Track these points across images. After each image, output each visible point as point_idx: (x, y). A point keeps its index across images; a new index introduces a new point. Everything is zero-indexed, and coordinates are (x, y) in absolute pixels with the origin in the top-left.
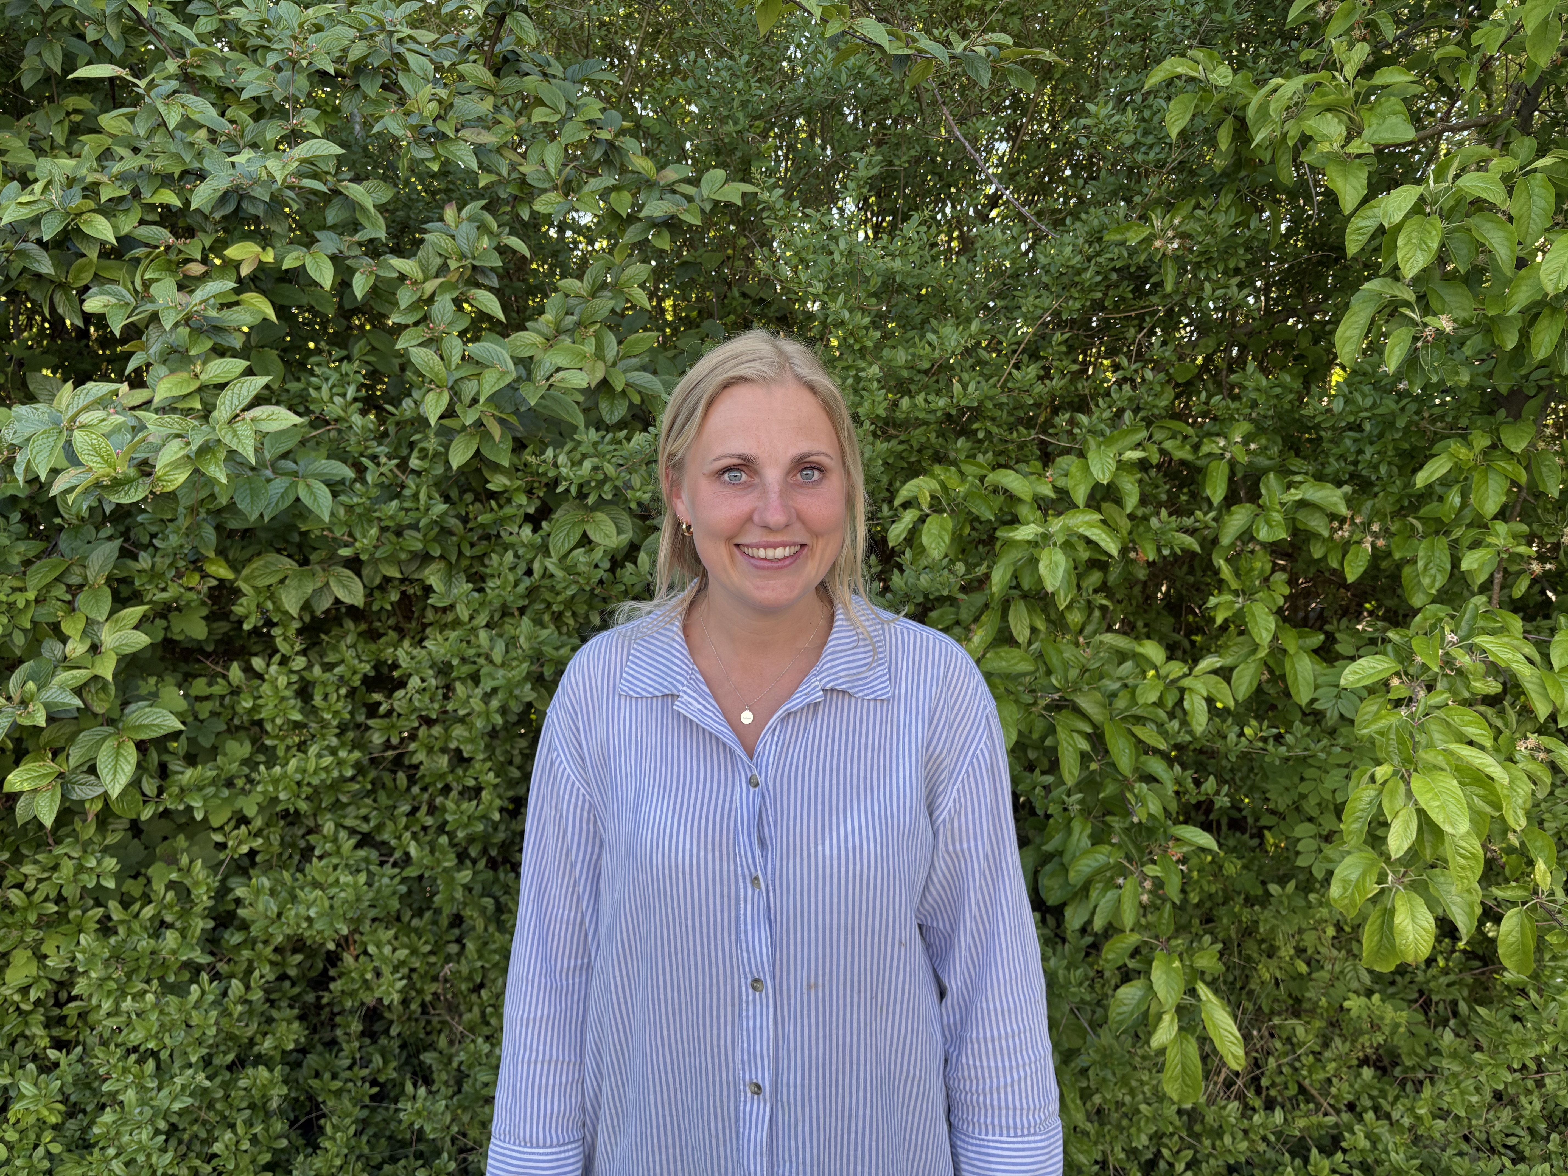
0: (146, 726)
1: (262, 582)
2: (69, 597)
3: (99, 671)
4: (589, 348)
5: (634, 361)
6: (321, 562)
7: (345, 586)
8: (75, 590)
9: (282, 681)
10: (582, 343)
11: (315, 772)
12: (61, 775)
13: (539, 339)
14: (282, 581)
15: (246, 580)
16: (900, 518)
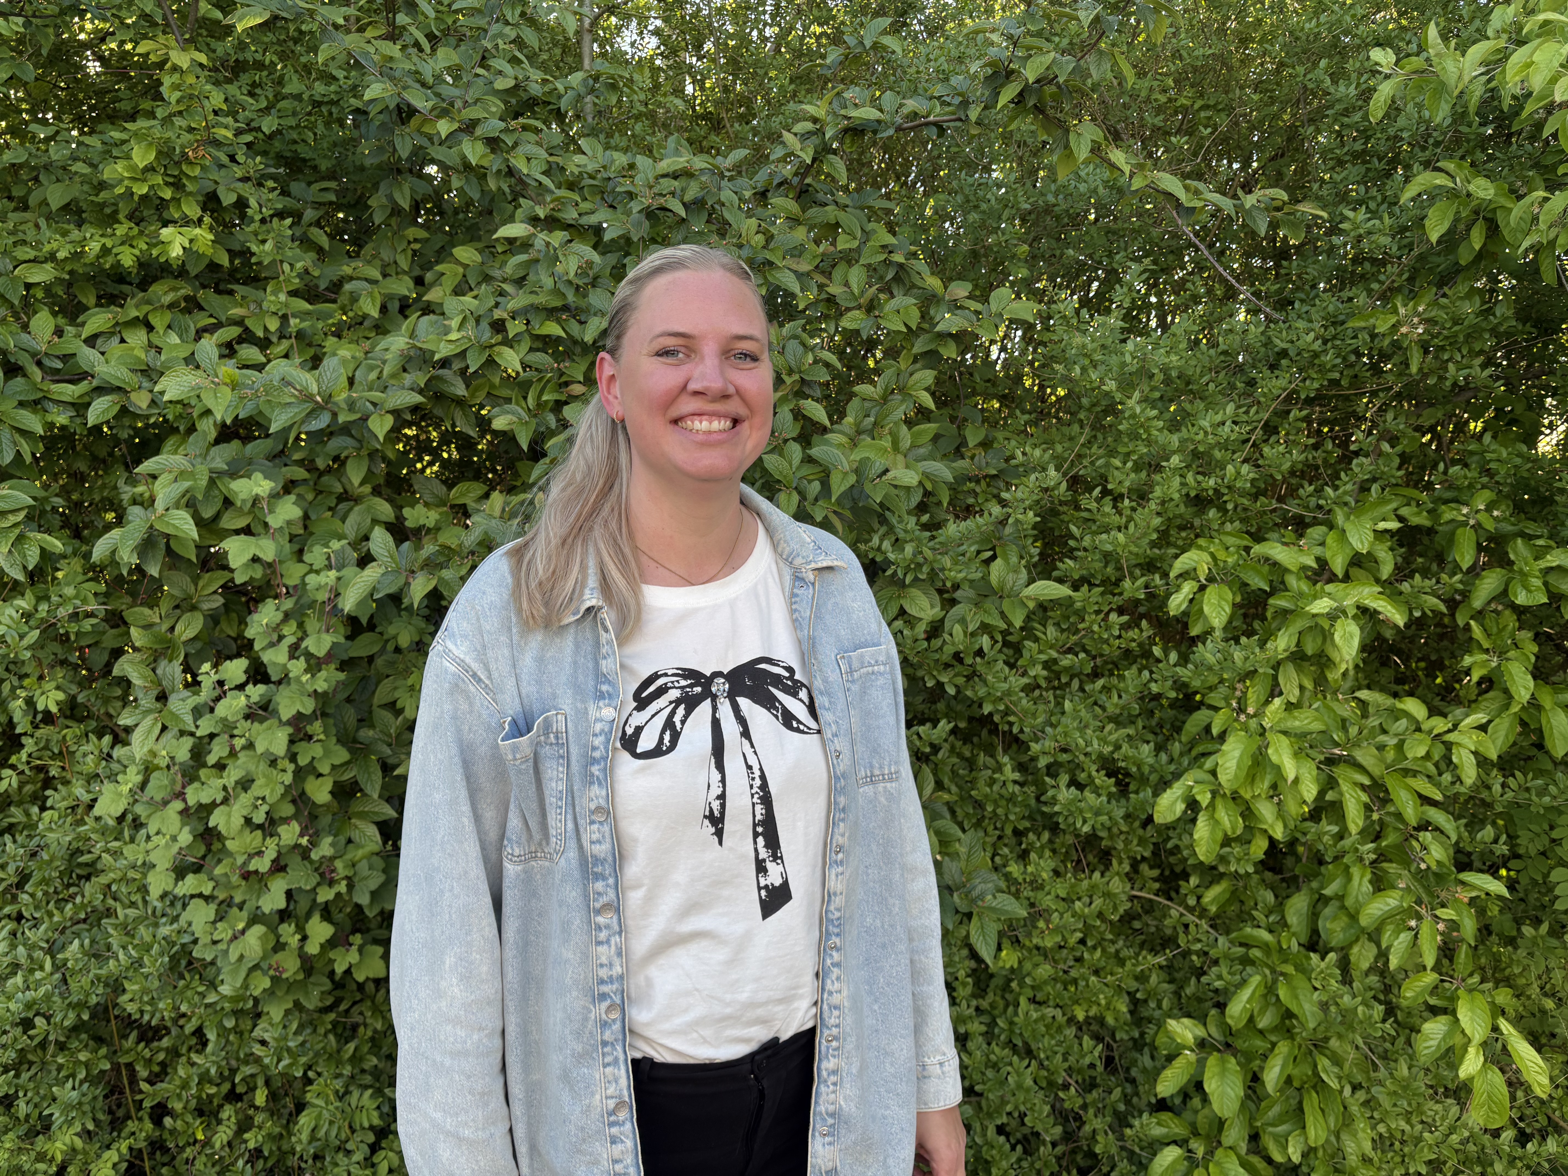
4: (887, 443)
5: (922, 451)
10: (880, 440)
13: (844, 440)
16: (1178, 588)
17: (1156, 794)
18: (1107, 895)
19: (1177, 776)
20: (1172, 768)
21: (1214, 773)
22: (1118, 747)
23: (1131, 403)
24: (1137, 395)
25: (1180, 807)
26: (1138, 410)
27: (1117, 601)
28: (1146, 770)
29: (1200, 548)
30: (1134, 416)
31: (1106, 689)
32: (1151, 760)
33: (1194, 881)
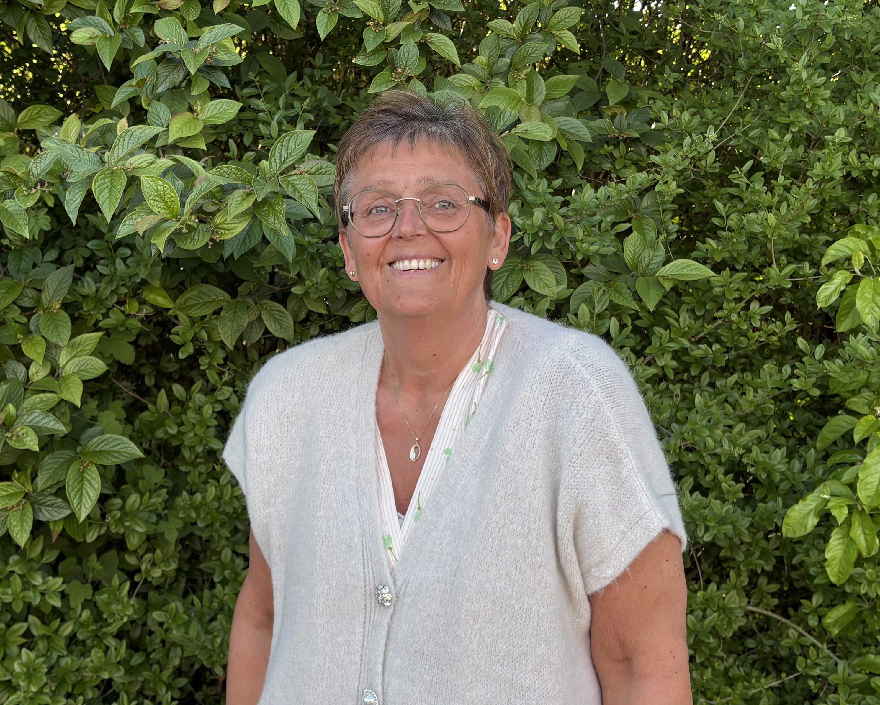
0: (108, 452)
1: (196, 313)
2: (24, 320)
3: (67, 397)
4: (521, 91)
5: (559, 105)
6: (250, 294)
7: (276, 320)
8: (28, 312)
9: (208, 411)
10: (514, 86)
11: (230, 502)
12: (26, 496)
13: (474, 82)
14: (217, 313)
15: (181, 309)
16: (830, 278)
17: (787, 506)
18: (723, 609)
19: (811, 487)
20: (805, 477)
21: (852, 486)
22: (749, 450)
23: (798, 66)
24: (805, 58)
25: (812, 521)
26: (804, 76)
27: (761, 289)
28: (777, 477)
29: (857, 235)
30: (799, 82)
31: (740, 386)
32: (782, 467)
33: (817, 600)
